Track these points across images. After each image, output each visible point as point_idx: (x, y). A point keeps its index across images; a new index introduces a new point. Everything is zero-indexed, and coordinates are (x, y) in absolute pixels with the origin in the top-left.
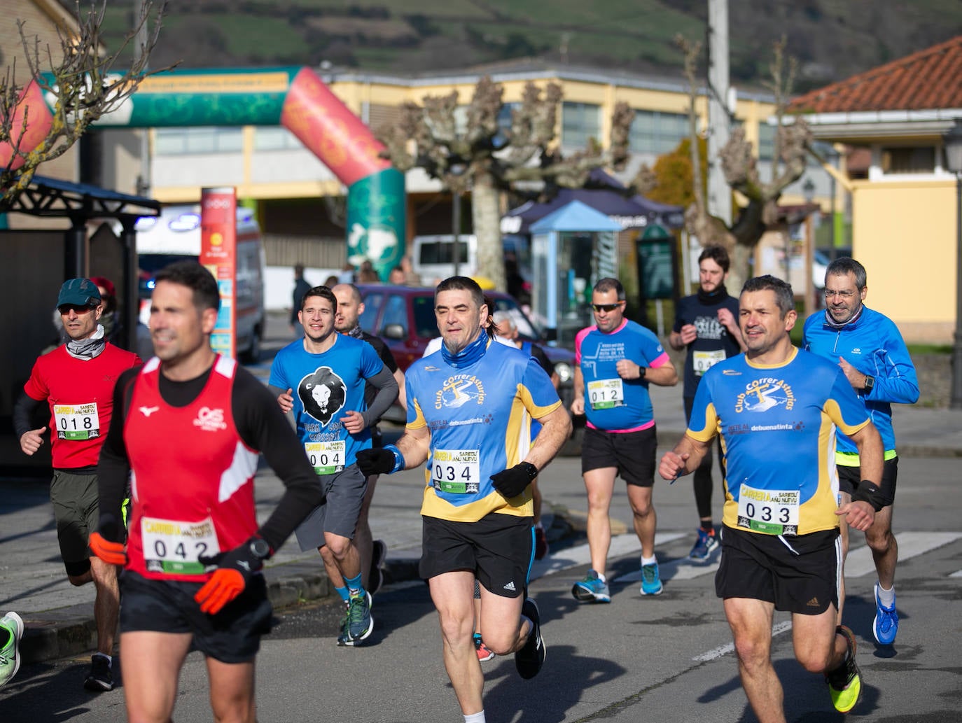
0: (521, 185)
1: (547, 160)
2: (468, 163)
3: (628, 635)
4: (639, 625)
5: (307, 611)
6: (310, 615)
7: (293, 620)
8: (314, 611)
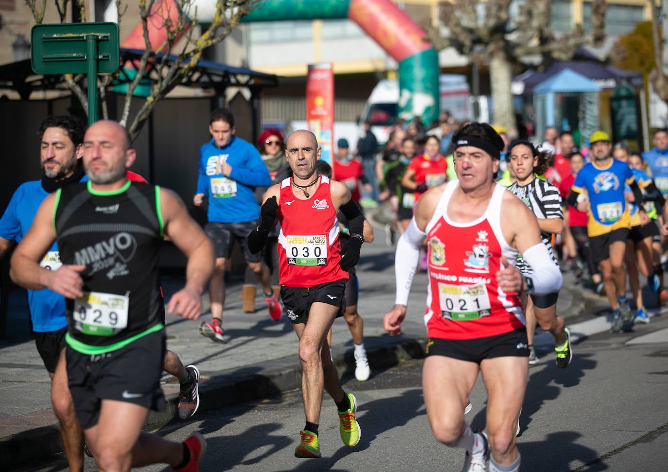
0: (527, 60)
1: (544, 40)
2: (486, 44)
3: (648, 382)
4: (654, 375)
5: (407, 368)
6: (409, 371)
7: (398, 375)
8: (412, 367)
